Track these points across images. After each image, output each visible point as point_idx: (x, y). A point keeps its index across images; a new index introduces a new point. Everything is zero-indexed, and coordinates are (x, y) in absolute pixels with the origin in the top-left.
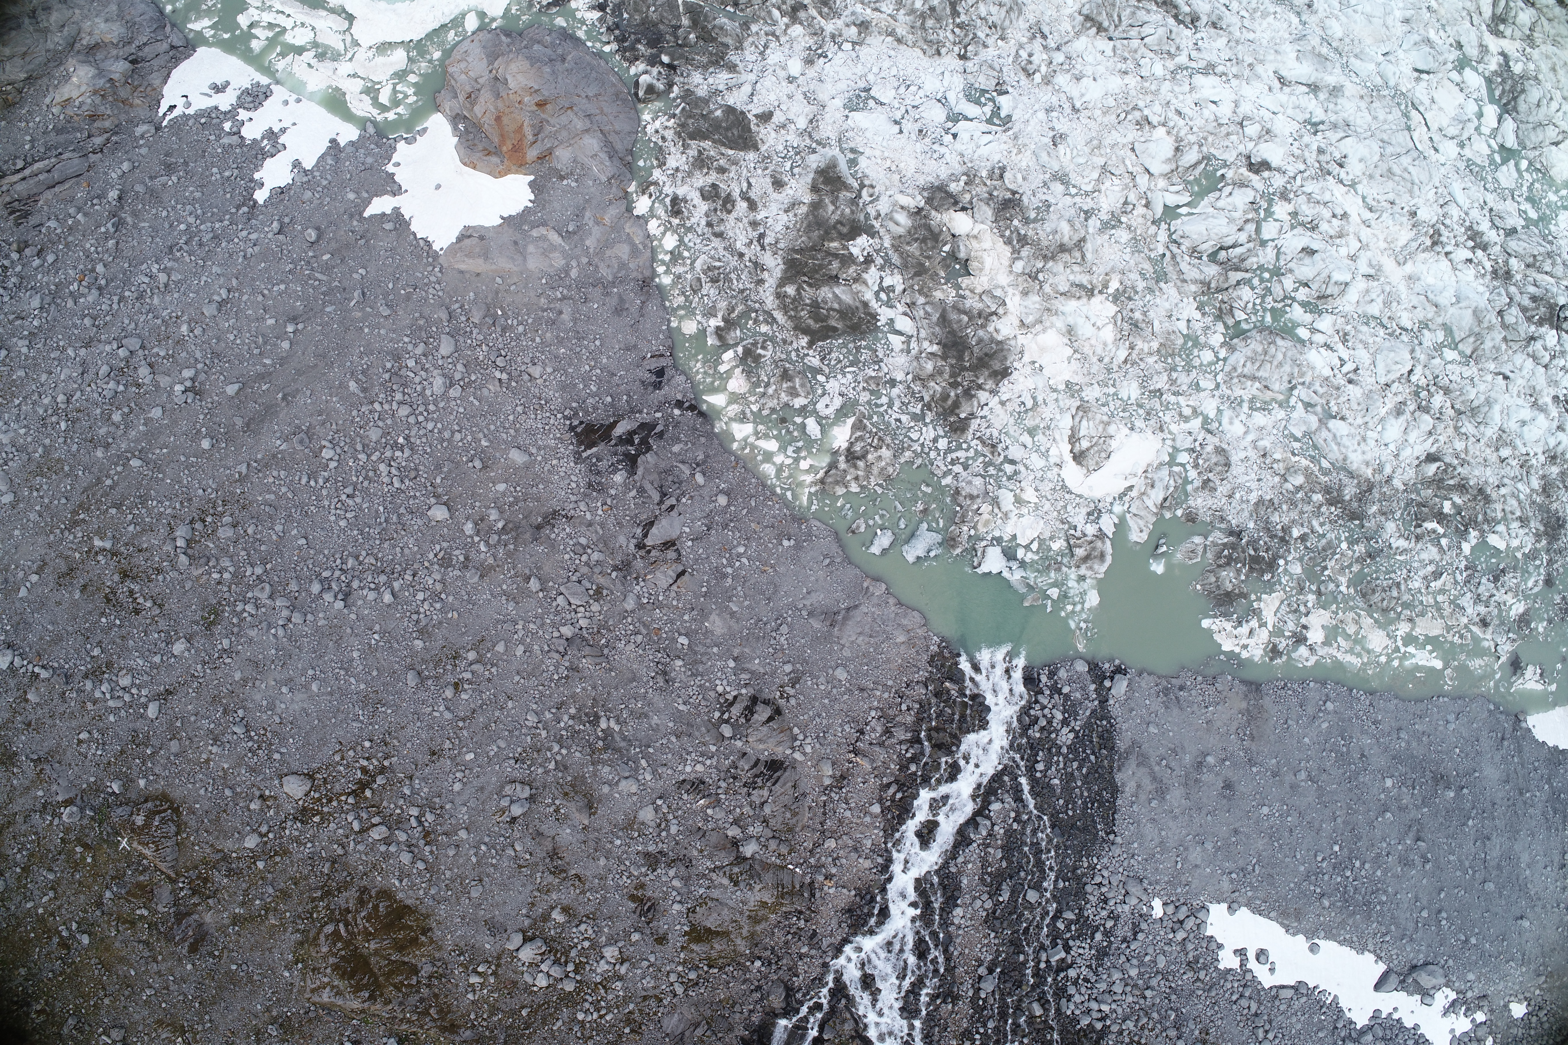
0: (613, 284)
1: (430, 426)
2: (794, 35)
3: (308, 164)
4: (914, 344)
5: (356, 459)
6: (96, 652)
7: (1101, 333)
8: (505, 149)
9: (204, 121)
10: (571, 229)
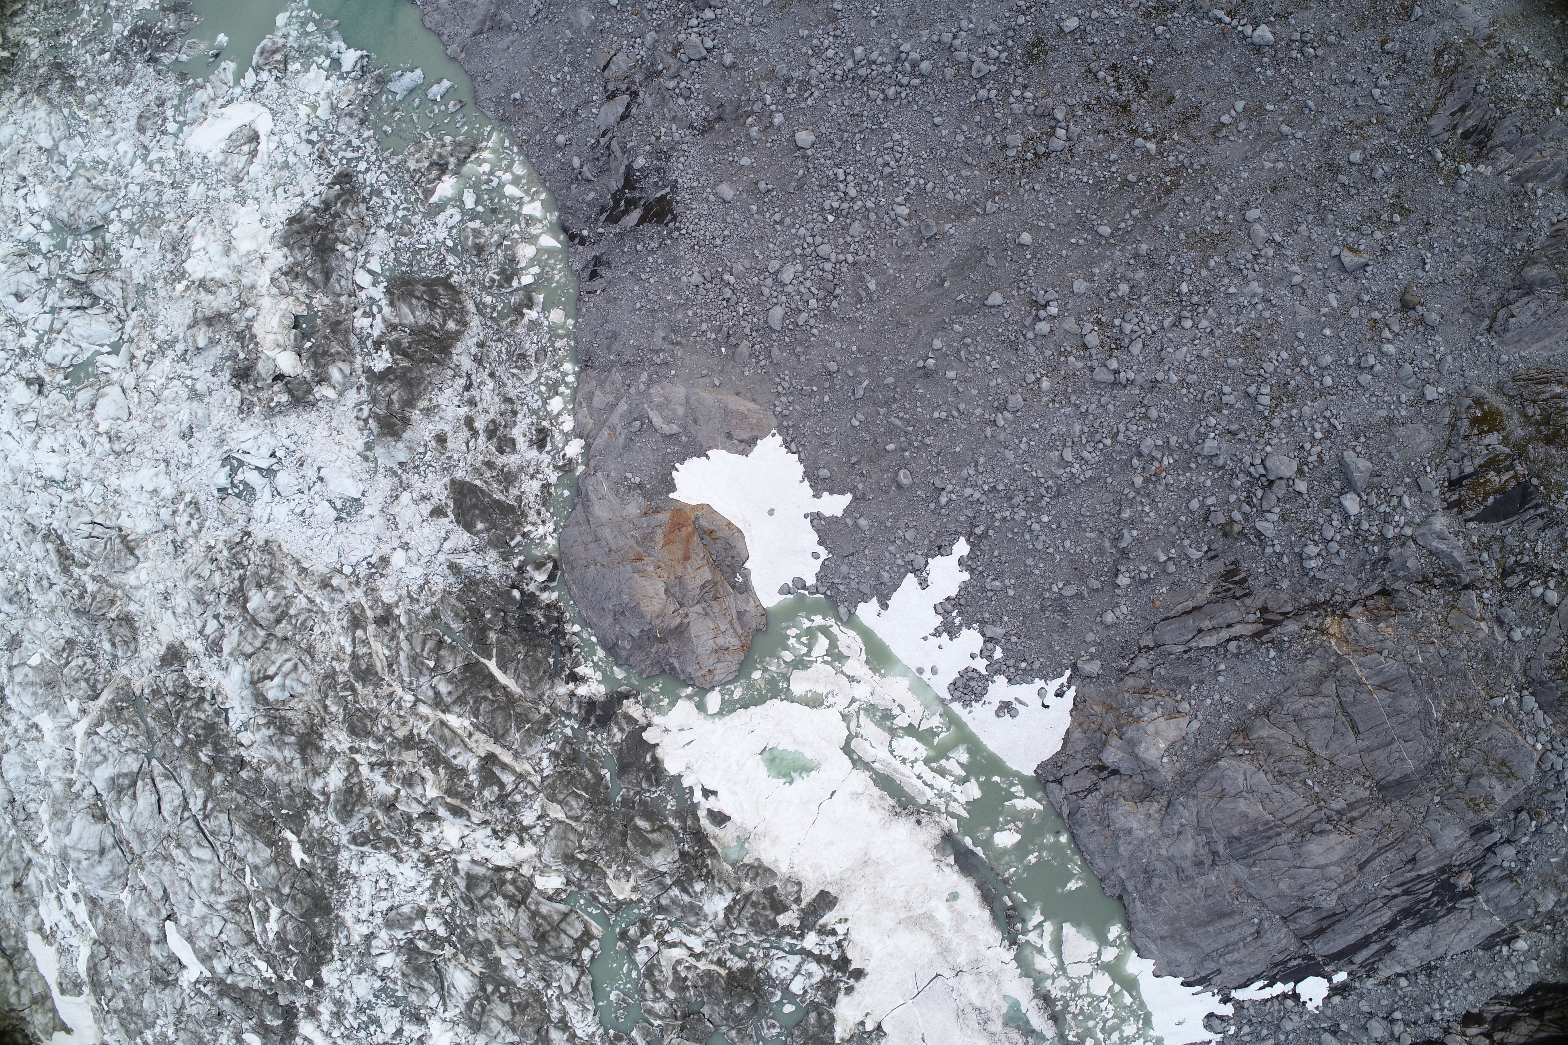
0: (613, 364)
1: (802, 231)
2: (392, 593)
3: (910, 580)
4: (361, 259)
5: (877, 204)
6: (1160, 29)
7: (203, 244)
8: (690, 529)
9: (1024, 665)
10: (637, 424)
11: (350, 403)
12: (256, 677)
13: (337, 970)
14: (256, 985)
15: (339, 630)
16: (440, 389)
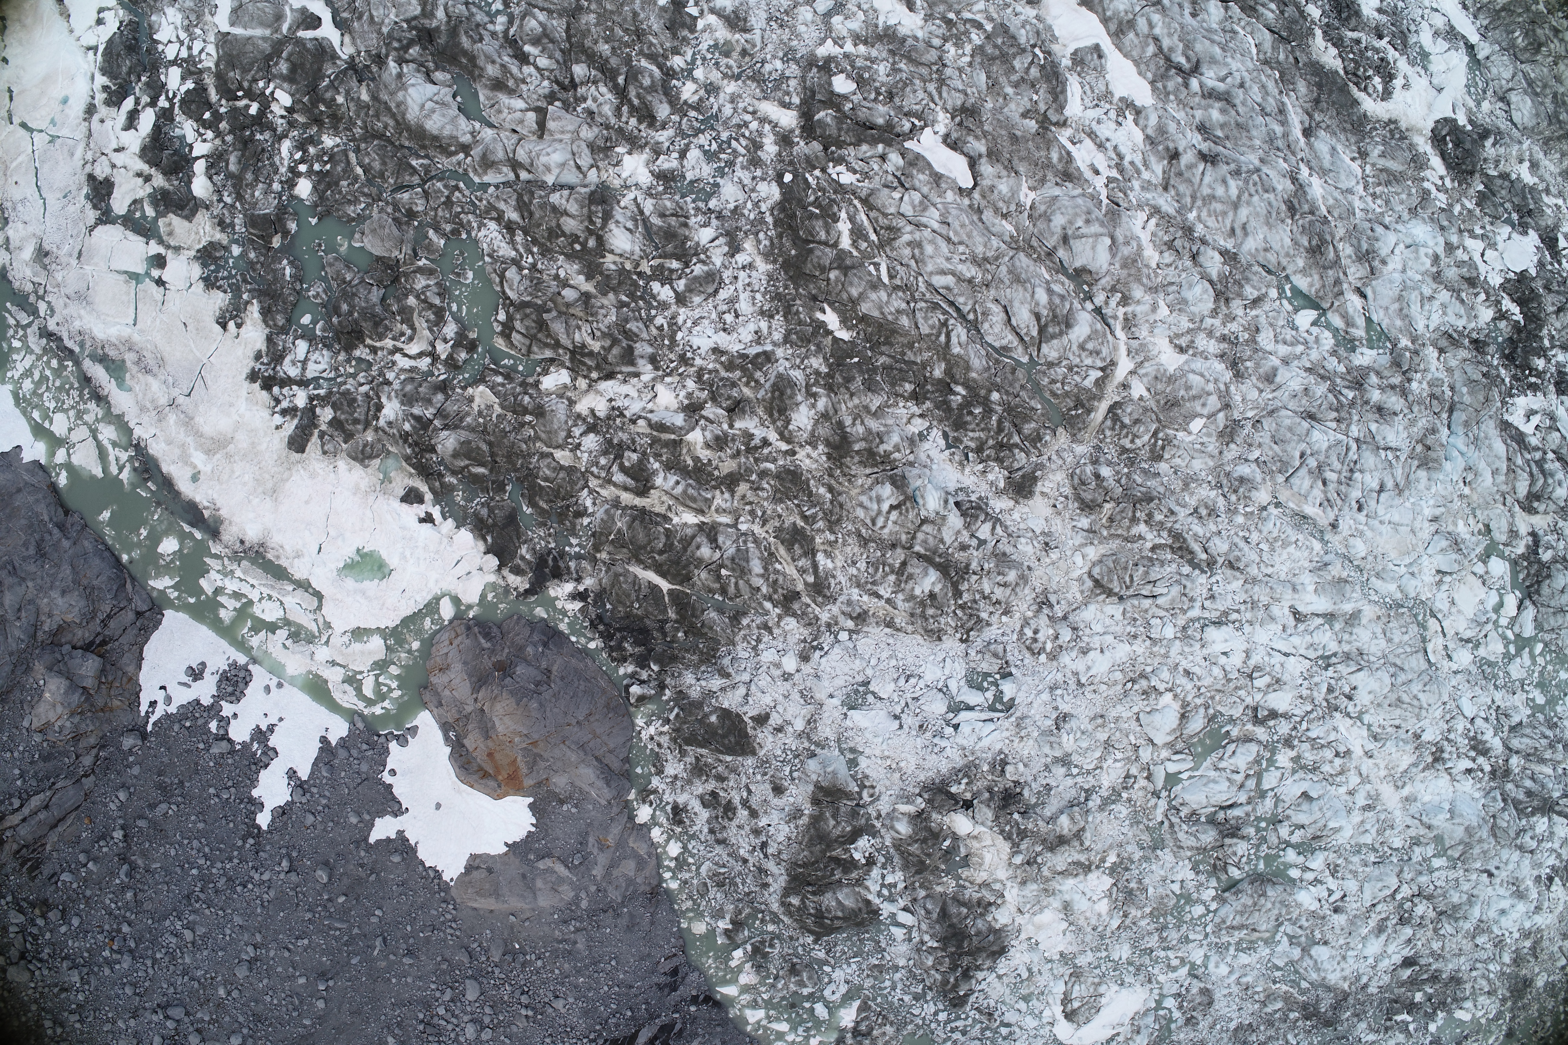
0: (622, 904)
2: (787, 628)
4: (915, 934)
7: (1096, 907)
8: (501, 778)
9: (188, 724)
10: (576, 862)
11: (885, 798)
12: (908, 504)
13: (764, 200)
14: (850, 153)
15: (838, 573)
16: (789, 839)
